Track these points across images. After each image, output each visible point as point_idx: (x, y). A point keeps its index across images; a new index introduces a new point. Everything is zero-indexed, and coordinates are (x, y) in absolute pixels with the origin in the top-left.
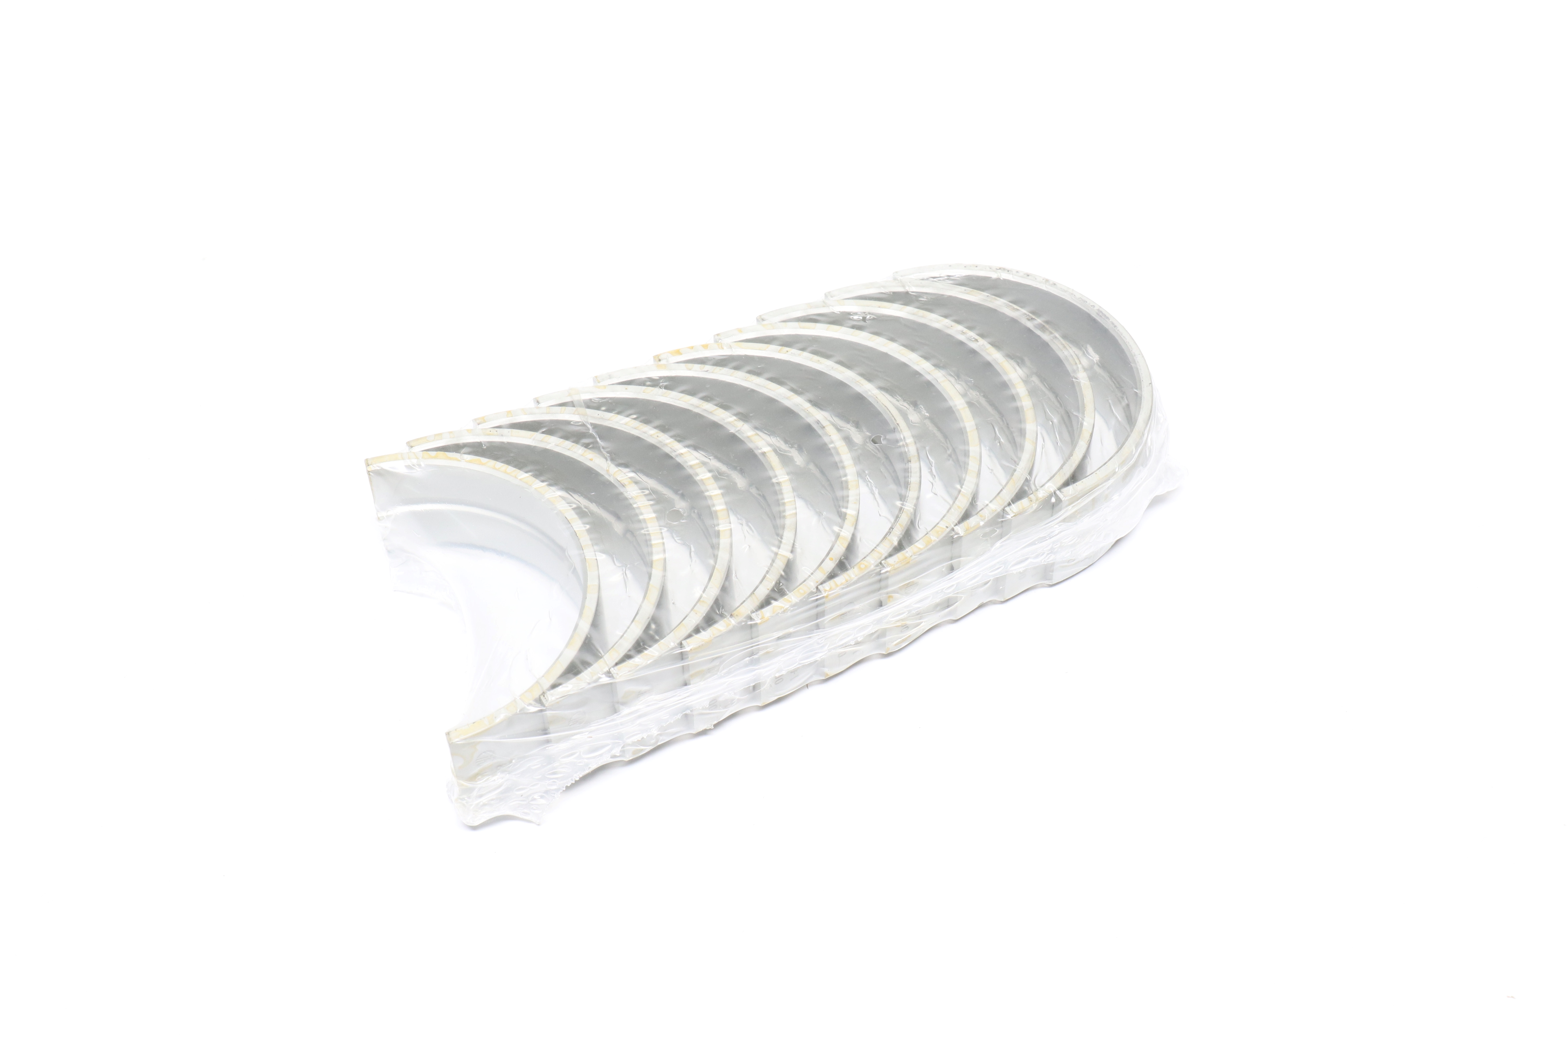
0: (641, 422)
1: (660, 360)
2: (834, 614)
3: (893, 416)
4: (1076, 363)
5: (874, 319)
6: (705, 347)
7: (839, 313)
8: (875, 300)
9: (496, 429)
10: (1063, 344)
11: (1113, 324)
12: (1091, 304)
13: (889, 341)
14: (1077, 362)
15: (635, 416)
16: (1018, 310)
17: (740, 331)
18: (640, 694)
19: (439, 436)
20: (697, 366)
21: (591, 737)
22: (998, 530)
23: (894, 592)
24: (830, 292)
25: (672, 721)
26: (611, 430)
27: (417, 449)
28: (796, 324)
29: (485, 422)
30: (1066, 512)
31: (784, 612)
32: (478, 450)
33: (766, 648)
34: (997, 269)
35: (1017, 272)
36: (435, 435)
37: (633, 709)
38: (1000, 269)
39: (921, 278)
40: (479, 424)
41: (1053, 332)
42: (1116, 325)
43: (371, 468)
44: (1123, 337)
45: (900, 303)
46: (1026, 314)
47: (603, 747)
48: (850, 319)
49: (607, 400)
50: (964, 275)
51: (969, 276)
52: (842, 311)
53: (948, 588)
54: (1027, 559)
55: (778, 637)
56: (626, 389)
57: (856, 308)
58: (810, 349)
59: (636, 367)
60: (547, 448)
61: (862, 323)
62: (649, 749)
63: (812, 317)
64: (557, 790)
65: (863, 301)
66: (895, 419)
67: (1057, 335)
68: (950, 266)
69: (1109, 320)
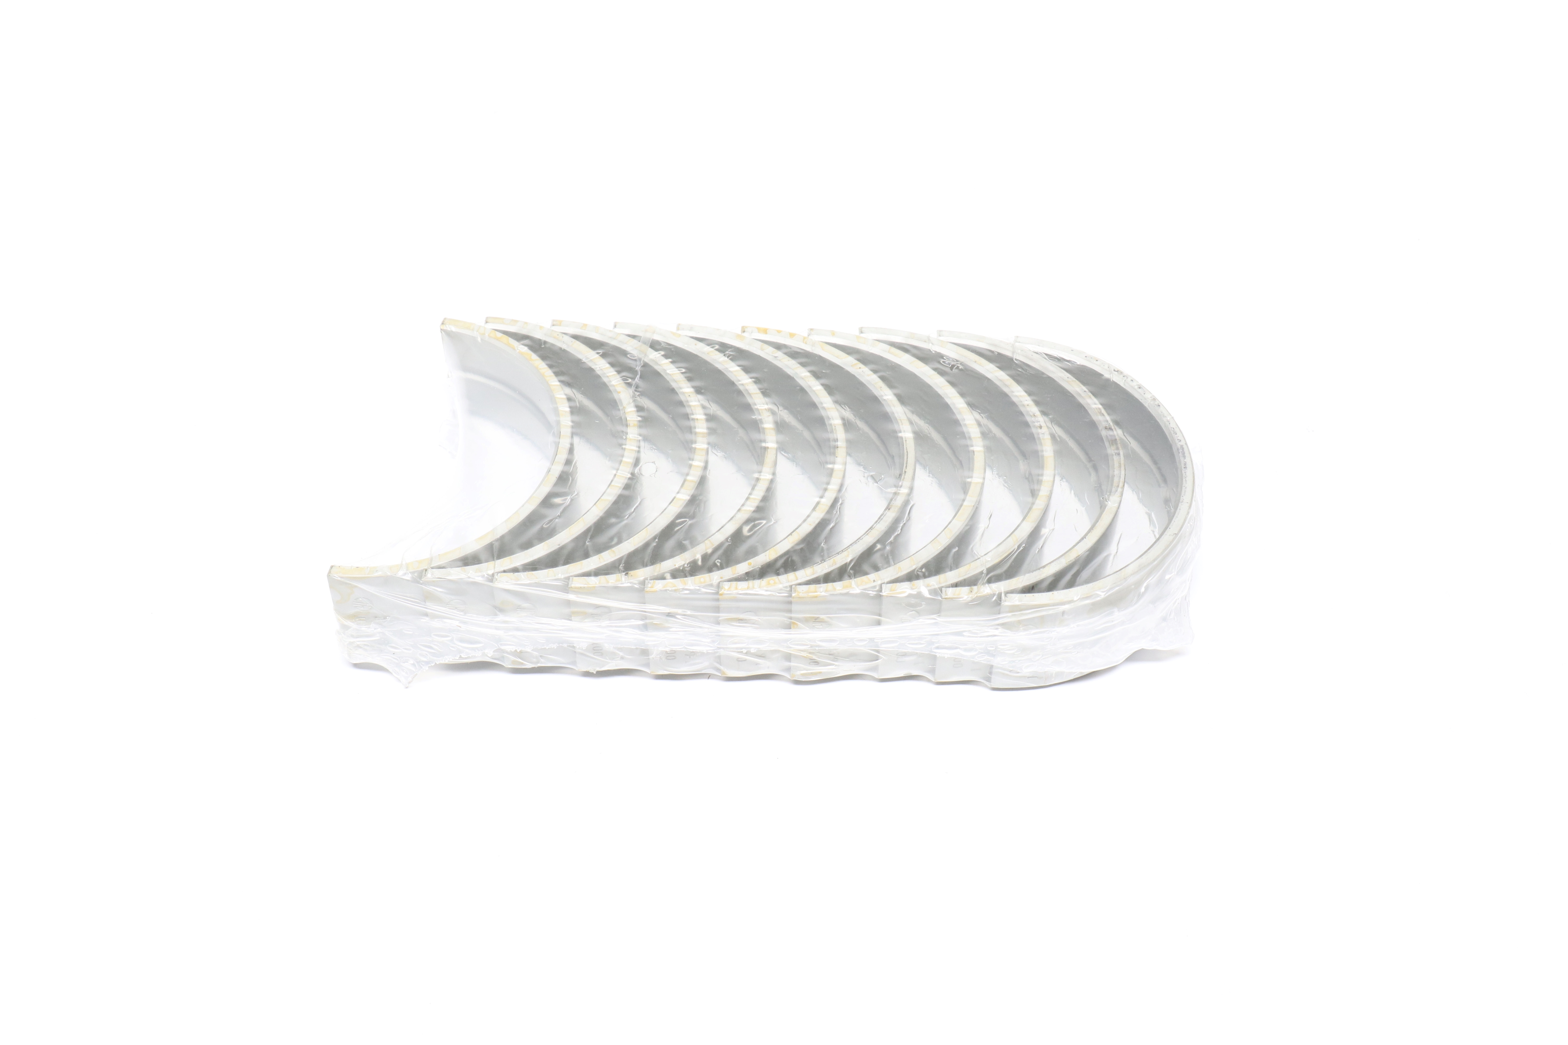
0: (686, 377)
1: (744, 332)
2: (730, 615)
3: (907, 463)
4: (1118, 486)
5: (961, 370)
6: (792, 335)
7: (934, 352)
8: (977, 354)
9: (564, 335)
10: (1120, 464)
11: (1185, 464)
12: (1179, 438)
13: (958, 395)
14: (1121, 485)
15: (684, 370)
16: (1103, 415)
17: (833, 334)
18: (519, 608)
19: (515, 322)
20: (770, 349)
21: (460, 627)
22: (923, 606)
23: (799, 620)
24: (942, 331)
25: (547, 648)
26: (657, 374)
27: (490, 326)
28: (887, 347)
29: (560, 325)
30: (1007, 617)
31: (675, 591)
32: (539, 347)
33: (652, 618)
34: (1114, 370)
35: (1132, 380)
36: (512, 320)
37: (507, 619)
38: (1117, 371)
39: (1036, 350)
40: (553, 325)
41: (1120, 449)
42: (1187, 466)
43: (444, 327)
44: (1186, 480)
45: (998, 365)
46: (1107, 421)
47: (479, 642)
48: (939, 362)
49: (671, 347)
50: (1082, 364)
51: (1082, 366)
52: (938, 351)
53: (861, 640)
54: (956, 648)
55: (669, 613)
56: (696, 345)
57: (952, 353)
58: (881, 374)
59: (719, 329)
60: (592, 367)
61: (948, 370)
62: (529, 666)
63: (906, 346)
64: (427, 663)
65: (966, 351)
66: (906, 467)
67: (1121, 453)
68: (1072, 350)
69: (1185, 459)
